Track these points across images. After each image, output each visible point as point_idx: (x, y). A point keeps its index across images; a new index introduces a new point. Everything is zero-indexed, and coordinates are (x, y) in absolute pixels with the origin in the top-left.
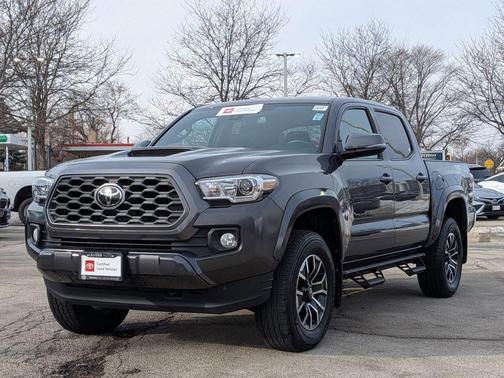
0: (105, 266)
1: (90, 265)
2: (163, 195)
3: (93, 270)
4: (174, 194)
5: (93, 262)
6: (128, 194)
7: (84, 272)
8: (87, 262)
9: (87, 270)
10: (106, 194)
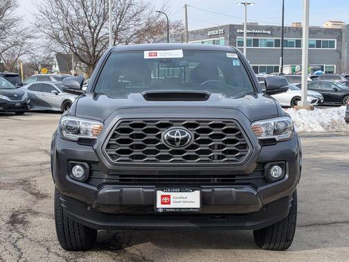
0: (183, 200)
1: (166, 199)
2: (231, 136)
3: (169, 203)
4: (240, 135)
5: (169, 196)
6: (196, 136)
7: (159, 205)
8: (162, 196)
9: (163, 203)
10: (175, 137)
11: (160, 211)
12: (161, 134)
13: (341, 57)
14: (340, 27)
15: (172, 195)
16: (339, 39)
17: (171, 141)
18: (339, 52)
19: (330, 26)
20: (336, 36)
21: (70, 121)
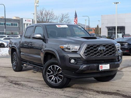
0: (105, 67)
1: (101, 67)
3: (102, 68)
5: (102, 66)
6: (106, 49)
8: (101, 66)
9: (101, 68)
10: (101, 49)
11: (100, 70)
12: (98, 49)
13: (20, 29)
14: (19, 19)
15: (103, 65)
16: (19, 23)
17: (101, 50)
18: (19, 27)
19: (15, 18)
20: (18, 22)
21: (67, 46)
